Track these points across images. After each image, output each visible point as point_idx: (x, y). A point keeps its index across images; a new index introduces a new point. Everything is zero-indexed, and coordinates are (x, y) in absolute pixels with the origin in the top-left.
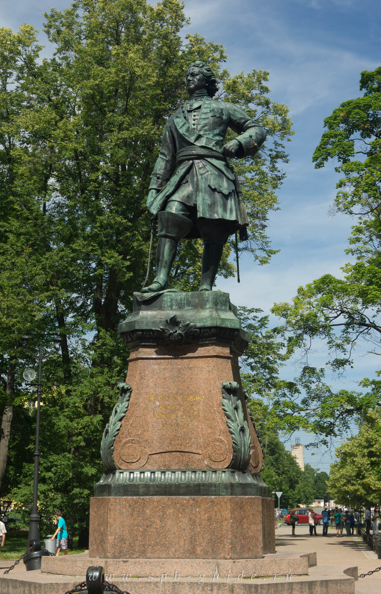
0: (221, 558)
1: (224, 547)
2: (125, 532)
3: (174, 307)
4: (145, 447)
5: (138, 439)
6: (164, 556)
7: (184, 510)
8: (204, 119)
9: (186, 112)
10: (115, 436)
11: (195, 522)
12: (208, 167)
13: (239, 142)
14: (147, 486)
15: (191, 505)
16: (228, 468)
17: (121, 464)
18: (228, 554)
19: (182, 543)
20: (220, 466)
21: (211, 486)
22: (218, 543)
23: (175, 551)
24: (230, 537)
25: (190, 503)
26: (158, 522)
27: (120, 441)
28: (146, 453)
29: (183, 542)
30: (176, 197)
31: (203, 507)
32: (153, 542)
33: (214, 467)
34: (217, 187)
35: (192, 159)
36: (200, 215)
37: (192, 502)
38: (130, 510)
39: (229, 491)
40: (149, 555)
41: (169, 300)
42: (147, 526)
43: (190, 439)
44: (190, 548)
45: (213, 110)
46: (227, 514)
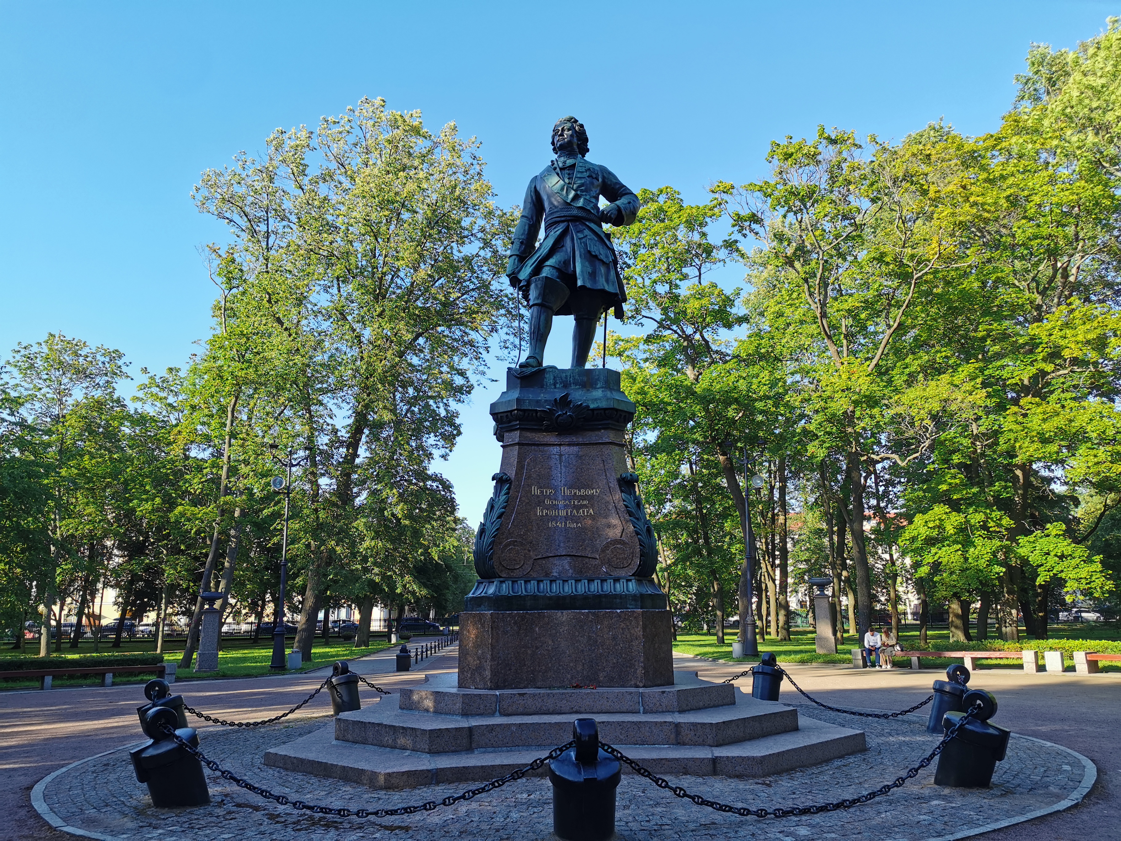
0: (631, 686)
1: (635, 672)
3: (558, 386)
4: (529, 551)
6: (559, 685)
7: (581, 627)
9: (558, 169)
10: (494, 537)
11: (597, 641)
12: (587, 232)
13: (618, 206)
14: (535, 597)
15: (591, 621)
16: (633, 575)
17: (502, 571)
18: (641, 681)
20: (622, 573)
22: (627, 667)
24: (642, 660)
25: (590, 619)
26: (550, 642)
27: (501, 543)
28: (530, 557)
30: (551, 262)
31: (606, 623)
33: (616, 573)
34: (597, 253)
35: (568, 221)
36: (579, 283)
39: (639, 603)
40: (539, 684)
41: (552, 377)
43: (584, 540)
45: (589, 169)
46: (639, 631)
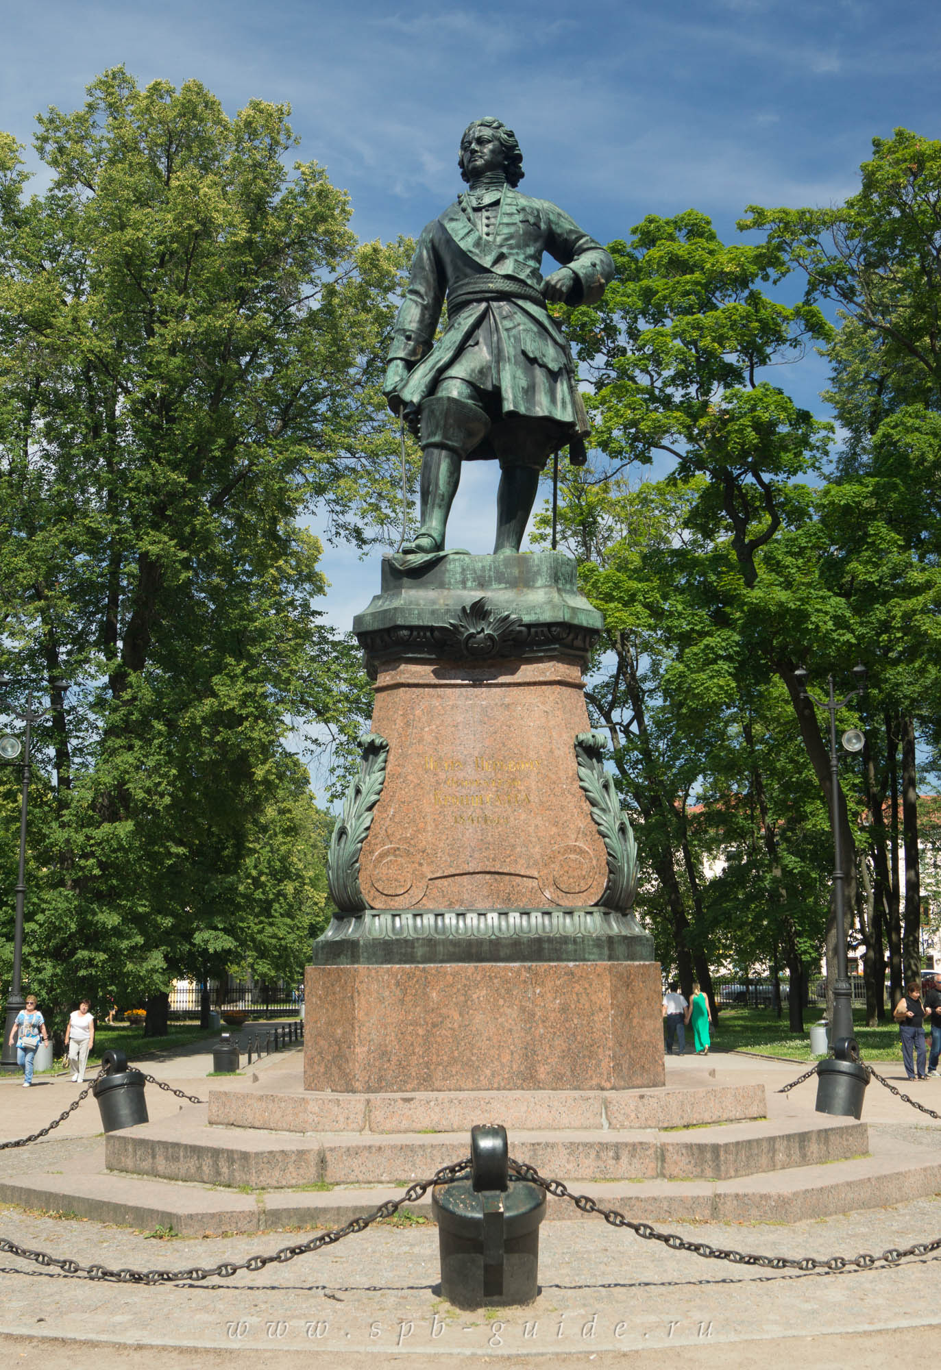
0: (591, 1088)
1: (598, 1065)
2: (388, 1038)
3: (469, 584)
4: (421, 864)
5: (405, 846)
7: (508, 991)
8: (508, 224)
9: (469, 210)
10: (361, 841)
11: (534, 1015)
12: (520, 317)
13: (574, 272)
14: (430, 943)
15: (525, 982)
16: (596, 905)
17: (375, 898)
18: (608, 1080)
19: (506, 1058)
20: (578, 901)
21: (566, 943)
22: (584, 1057)
23: (493, 1075)
24: (610, 1044)
25: (522, 978)
26: (456, 1016)
27: (372, 852)
28: (423, 876)
29: (508, 1057)
30: (459, 370)
31: (549, 985)
32: (445, 1058)
33: (567, 902)
34: (538, 355)
35: (487, 300)
36: (508, 406)
37: (525, 974)
38: (398, 993)
39: (606, 951)
41: (459, 570)
42: (434, 1025)
43: (513, 847)
44: (522, 1068)
45: (523, 209)
46: (603, 997)
